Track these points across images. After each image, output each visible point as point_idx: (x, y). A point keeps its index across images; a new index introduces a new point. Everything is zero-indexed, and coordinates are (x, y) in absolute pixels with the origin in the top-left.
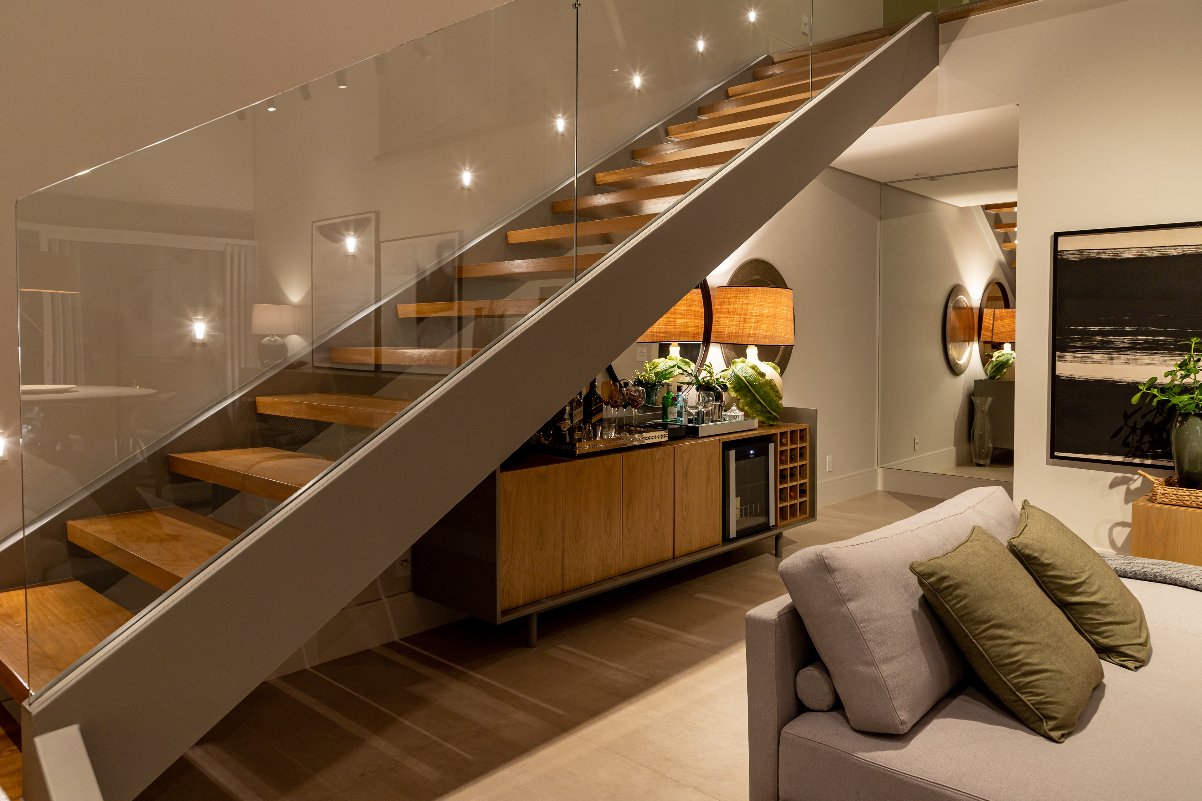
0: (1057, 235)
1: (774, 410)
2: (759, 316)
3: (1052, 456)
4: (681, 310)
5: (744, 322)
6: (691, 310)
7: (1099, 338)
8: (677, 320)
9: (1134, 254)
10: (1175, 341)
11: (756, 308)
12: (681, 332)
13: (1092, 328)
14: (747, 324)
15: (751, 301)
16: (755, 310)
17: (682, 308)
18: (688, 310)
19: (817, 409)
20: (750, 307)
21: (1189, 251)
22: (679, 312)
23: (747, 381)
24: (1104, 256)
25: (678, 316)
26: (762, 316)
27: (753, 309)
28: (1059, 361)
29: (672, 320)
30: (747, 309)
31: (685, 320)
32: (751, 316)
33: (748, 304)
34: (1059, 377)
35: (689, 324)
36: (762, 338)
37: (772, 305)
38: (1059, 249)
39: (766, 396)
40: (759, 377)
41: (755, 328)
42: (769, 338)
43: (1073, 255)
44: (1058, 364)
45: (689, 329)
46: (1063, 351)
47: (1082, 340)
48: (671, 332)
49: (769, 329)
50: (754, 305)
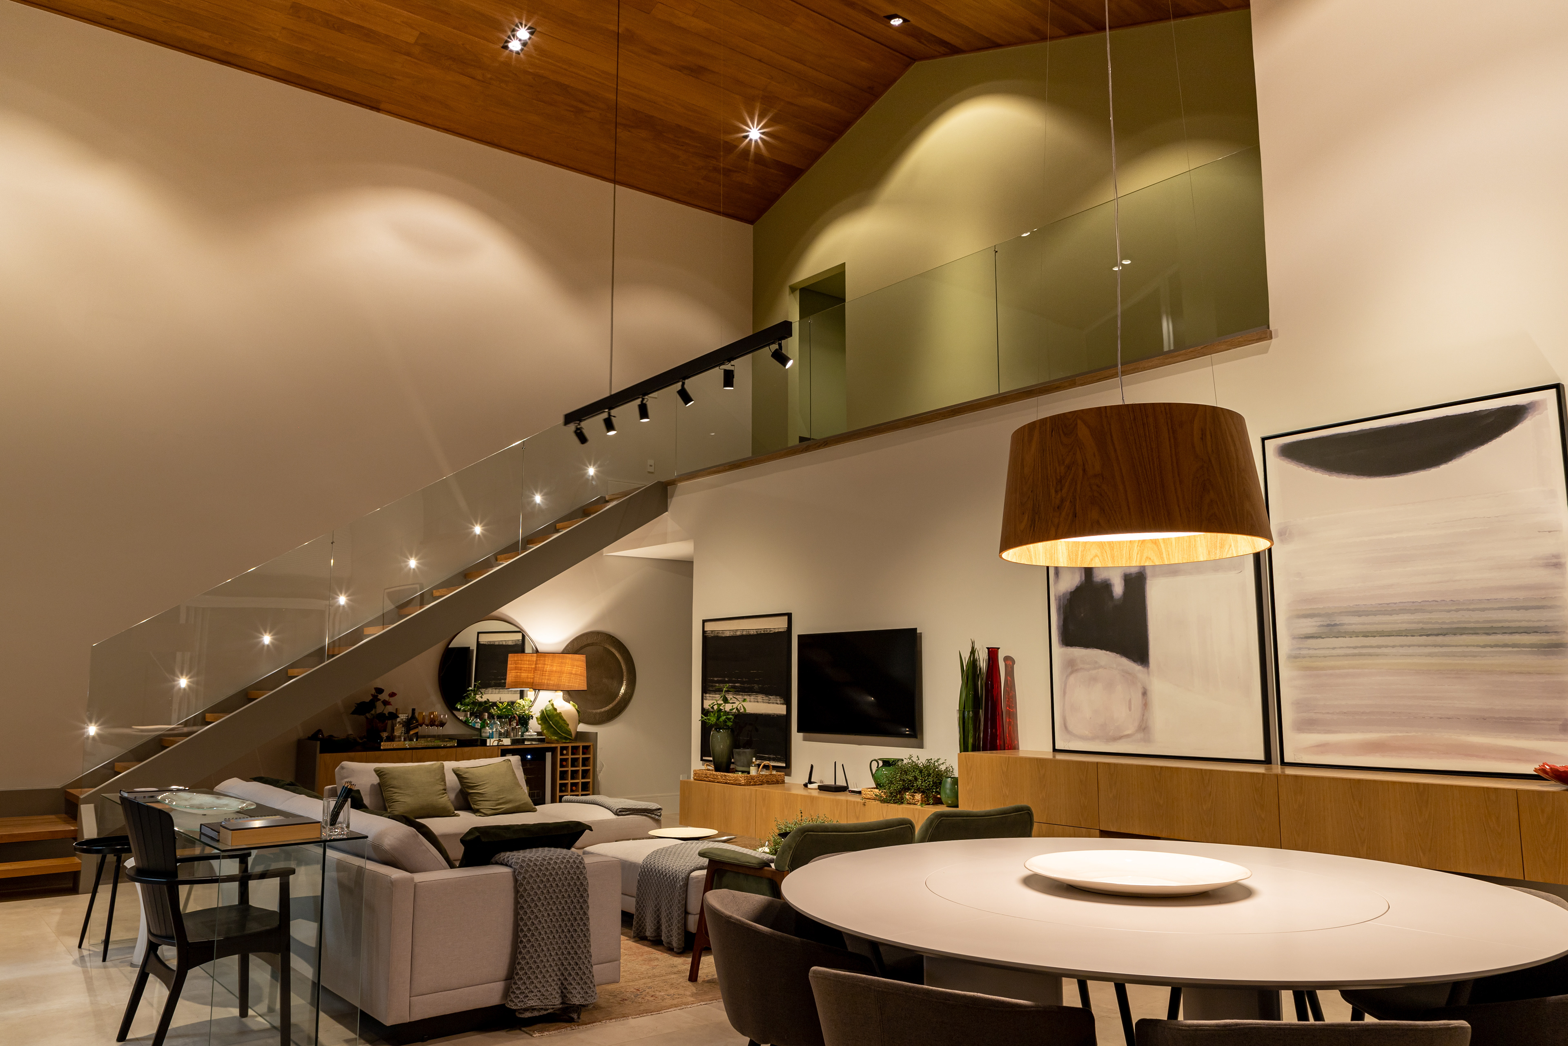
0: (704, 621)
1: (563, 733)
2: (550, 672)
3: (702, 760)
4: (524, 667)
5: (542, 675)
6: (531, 668)
7: (717, 685)
8: (522, 674)
9: (728, 634)
10: (740, 686)
11: (548, 667)
12: (523, 682)
13: (716, 679)
14: (544, 677)
15: (546, 663)
16: (548, 668)
17: (525, 666)
18: (529, 668)
19: (597, 733)
20: (546, 666)
21: (744, 633)
22: (523, 669)
23: (546, 713)
24: (720, 635)
25: (522, 671)
26: (552, 672)
27: (547, 668)
28: (705, 699)
29: (519, 674)
30: (544, 667)
31: (527, 674)
32: (546, 672)
33: (545, 664)
34: (705, 709)
35: (530, 677)
36: (551, 686)
37: (559, 665)
38: (705, 630)
39: (556, 723)
40: (553, 711)
41: (548, 680)
42: (556, 686)
43: (709, 633)
44: (704, 701)
45: (529, 680)
46: (706, 694)
47: (712, 686)
48: (517, 682)
49: (556, 680)
50: (548, 665)
